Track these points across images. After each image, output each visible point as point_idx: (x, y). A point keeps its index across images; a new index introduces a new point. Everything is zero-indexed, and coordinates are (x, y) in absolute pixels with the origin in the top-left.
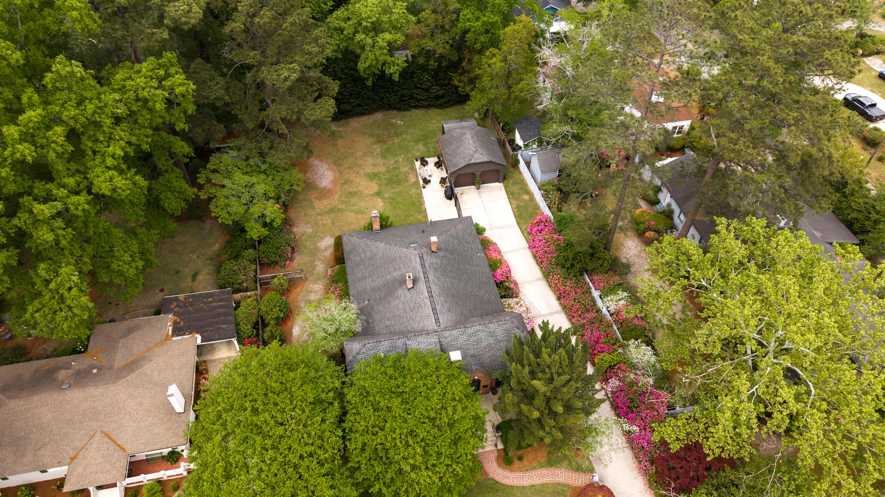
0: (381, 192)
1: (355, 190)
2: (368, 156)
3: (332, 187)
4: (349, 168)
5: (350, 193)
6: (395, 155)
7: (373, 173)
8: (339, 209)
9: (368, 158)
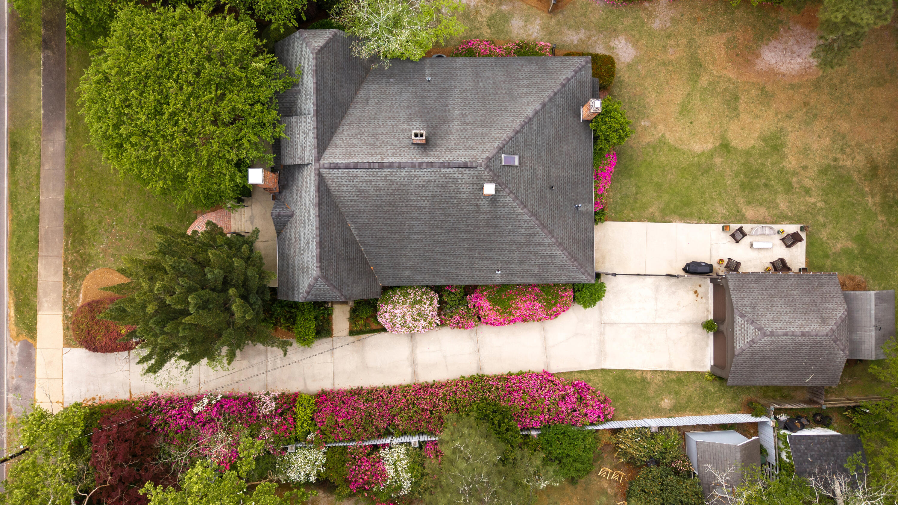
0: (729, 152)
1: (741, 107)
2: (834, 141)
3: (758, 68)
4: (806, 104)
5: (737, 98)
6: (826, 192)
7: (783, 145)
8: (698, 76)
9: (827, 141)
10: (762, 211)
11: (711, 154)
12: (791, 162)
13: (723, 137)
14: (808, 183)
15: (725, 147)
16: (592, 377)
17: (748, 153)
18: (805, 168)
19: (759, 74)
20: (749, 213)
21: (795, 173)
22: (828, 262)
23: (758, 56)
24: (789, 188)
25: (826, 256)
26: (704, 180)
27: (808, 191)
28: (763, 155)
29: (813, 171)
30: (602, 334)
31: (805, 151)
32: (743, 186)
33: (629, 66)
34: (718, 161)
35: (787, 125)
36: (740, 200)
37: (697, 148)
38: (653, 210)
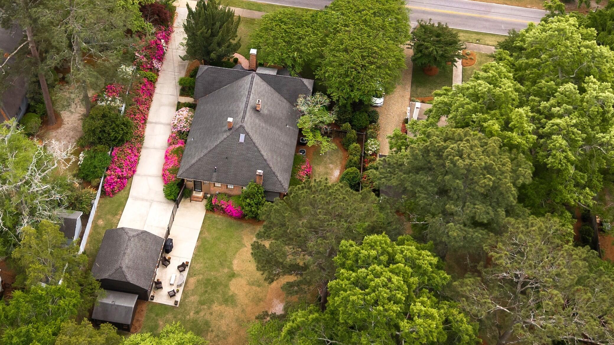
0: (230, 277)
3: (275, 300)
7: (227, 305)
10: (191, 287)
11: (230, 267)
12: (216, 307)
13: (239, 275)
15: (232, 275)
16: (126, 192)
17: (226, 286)
18: (211, 314)
19: (271, 300)
20: (192, 280)
21: (209, 308)
22: (153, 315)
23: (281, 301)
24: (201, 303)
25: (157, 316)
26: (217, 261)
27: (197, 313)
28: (224, 294)
29: (208, 317)
30: (147, 200)
31: (221, 316)
32: (208, 280)
34: (226, 270)
35: (238, 310)
36: (201, 277)
37: (235, 262)
38: (206, 234)
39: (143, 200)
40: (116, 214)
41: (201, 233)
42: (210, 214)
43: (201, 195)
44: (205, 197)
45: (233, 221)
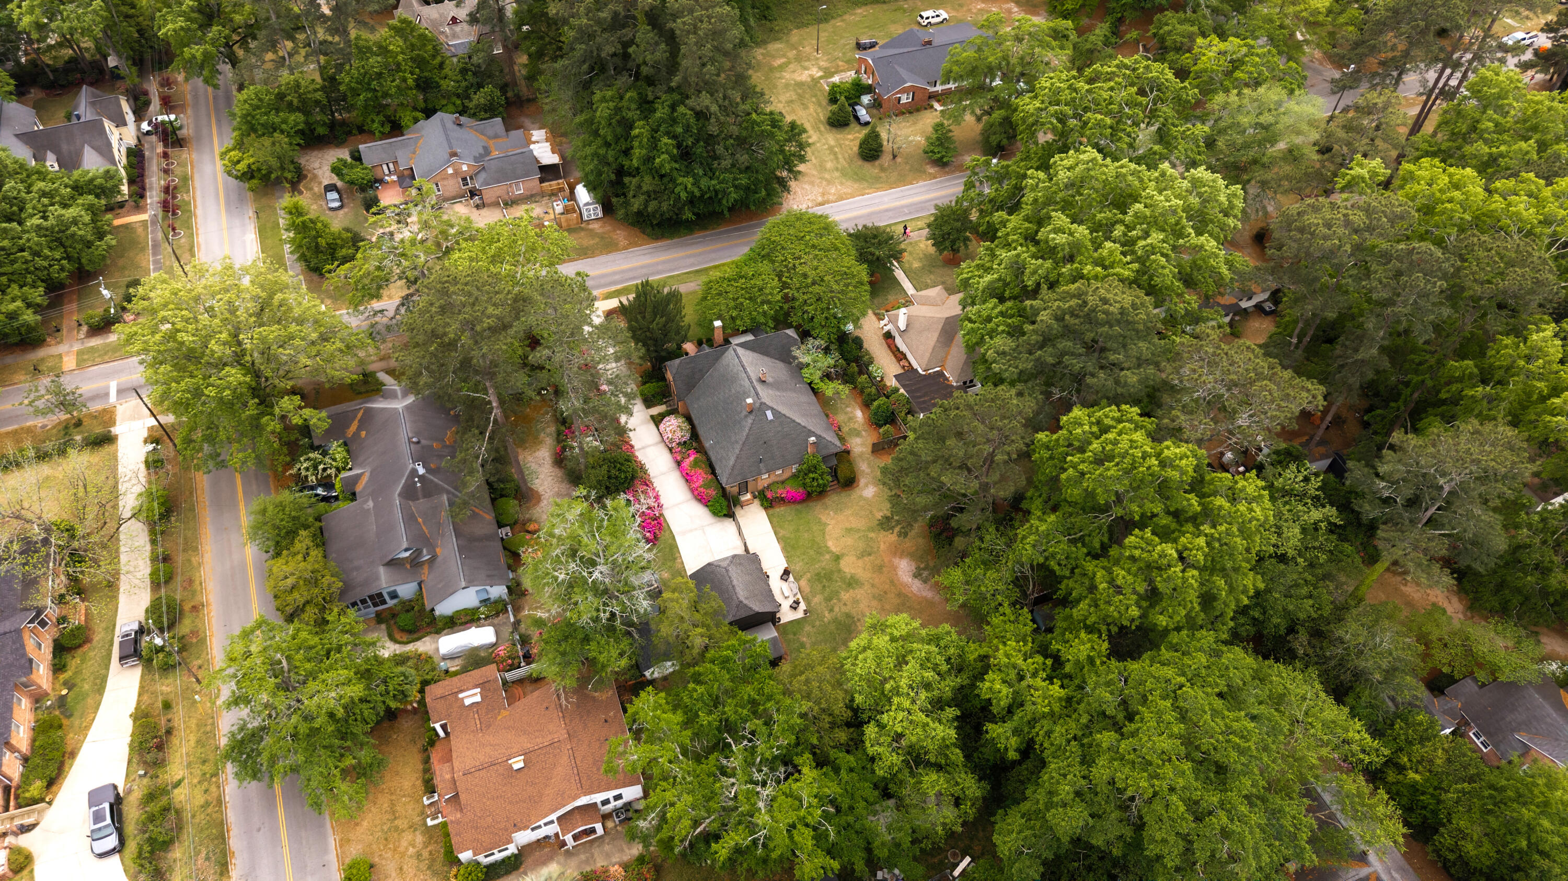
0: (836, 561)
1: (866, 559)
3: (894, 560)
4: (885, 593)
5: (870, 554)
6: (835, 620)
7: (854, 588)
8: (873, 531)
10: (807, 589)
11: (829, 552)
12: (845, 596)
13: (843, 555)
14: (836, 609)
15: (837, 558)
16: (668, 532)
17: (839, 571)
18: (845, 604)
19: (890, 561)
20: (803, 582)
21: (839, 600)
22: (791, 636)
23: (901, 557)
24: (828, 599)
25: (795, 634)
26: (812, 552)
27: (831, 610)
28: (843, 579)
29: (844, 609)
30: (696, 529)
31: (856, 601)
32: (818, 574)
33: (861, 496)
34: (827, 557)
35: (867, 587)
36: (809, 575)
37: (830, 544)
38: (782, 533)
39: (691, 531)
40: (675, 559)
41: (776, 533)
42: (771, 511)
43: (748, 496)
44: (755, 497)
45: (799, 507)
